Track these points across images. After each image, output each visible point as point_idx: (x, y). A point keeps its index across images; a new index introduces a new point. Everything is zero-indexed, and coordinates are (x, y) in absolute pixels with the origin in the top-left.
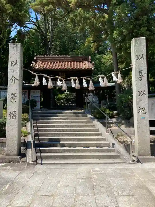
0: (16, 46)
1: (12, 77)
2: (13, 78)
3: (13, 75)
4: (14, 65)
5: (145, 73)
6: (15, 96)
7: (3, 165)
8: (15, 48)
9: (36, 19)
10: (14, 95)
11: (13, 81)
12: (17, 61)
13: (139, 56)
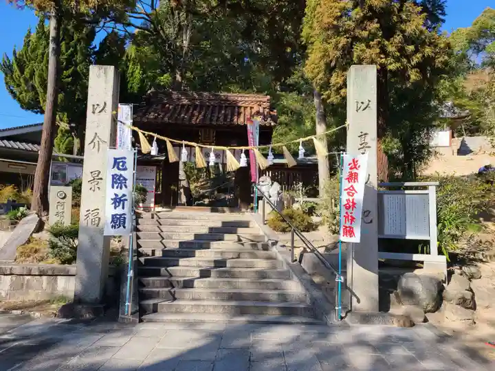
0: (105, 73)
1: (95, 138)
2: (97, 139)
3: (96, 134)
4: (100, 112)
5: (373, 140)
6: (100, 176)
7: (68, 320)
9: (152, 5)
10: (97, 176)
11: (97, 146)
12: (105, 104)
13: (362, 103)
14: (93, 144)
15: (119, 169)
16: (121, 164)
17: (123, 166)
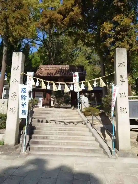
0: (19, 55)
2: (15, 80)
3: (14, 78)
4: (16, 70)
5: (126, 78)
7: (1, 153)
8: (17, 56)
9: (43, 37)
10: (15, 95)
12: (18, 66)
13: (121, 63)
14: (13, 82)
15: (23, 92)
16: (24, 91)
17: (25, 91)
